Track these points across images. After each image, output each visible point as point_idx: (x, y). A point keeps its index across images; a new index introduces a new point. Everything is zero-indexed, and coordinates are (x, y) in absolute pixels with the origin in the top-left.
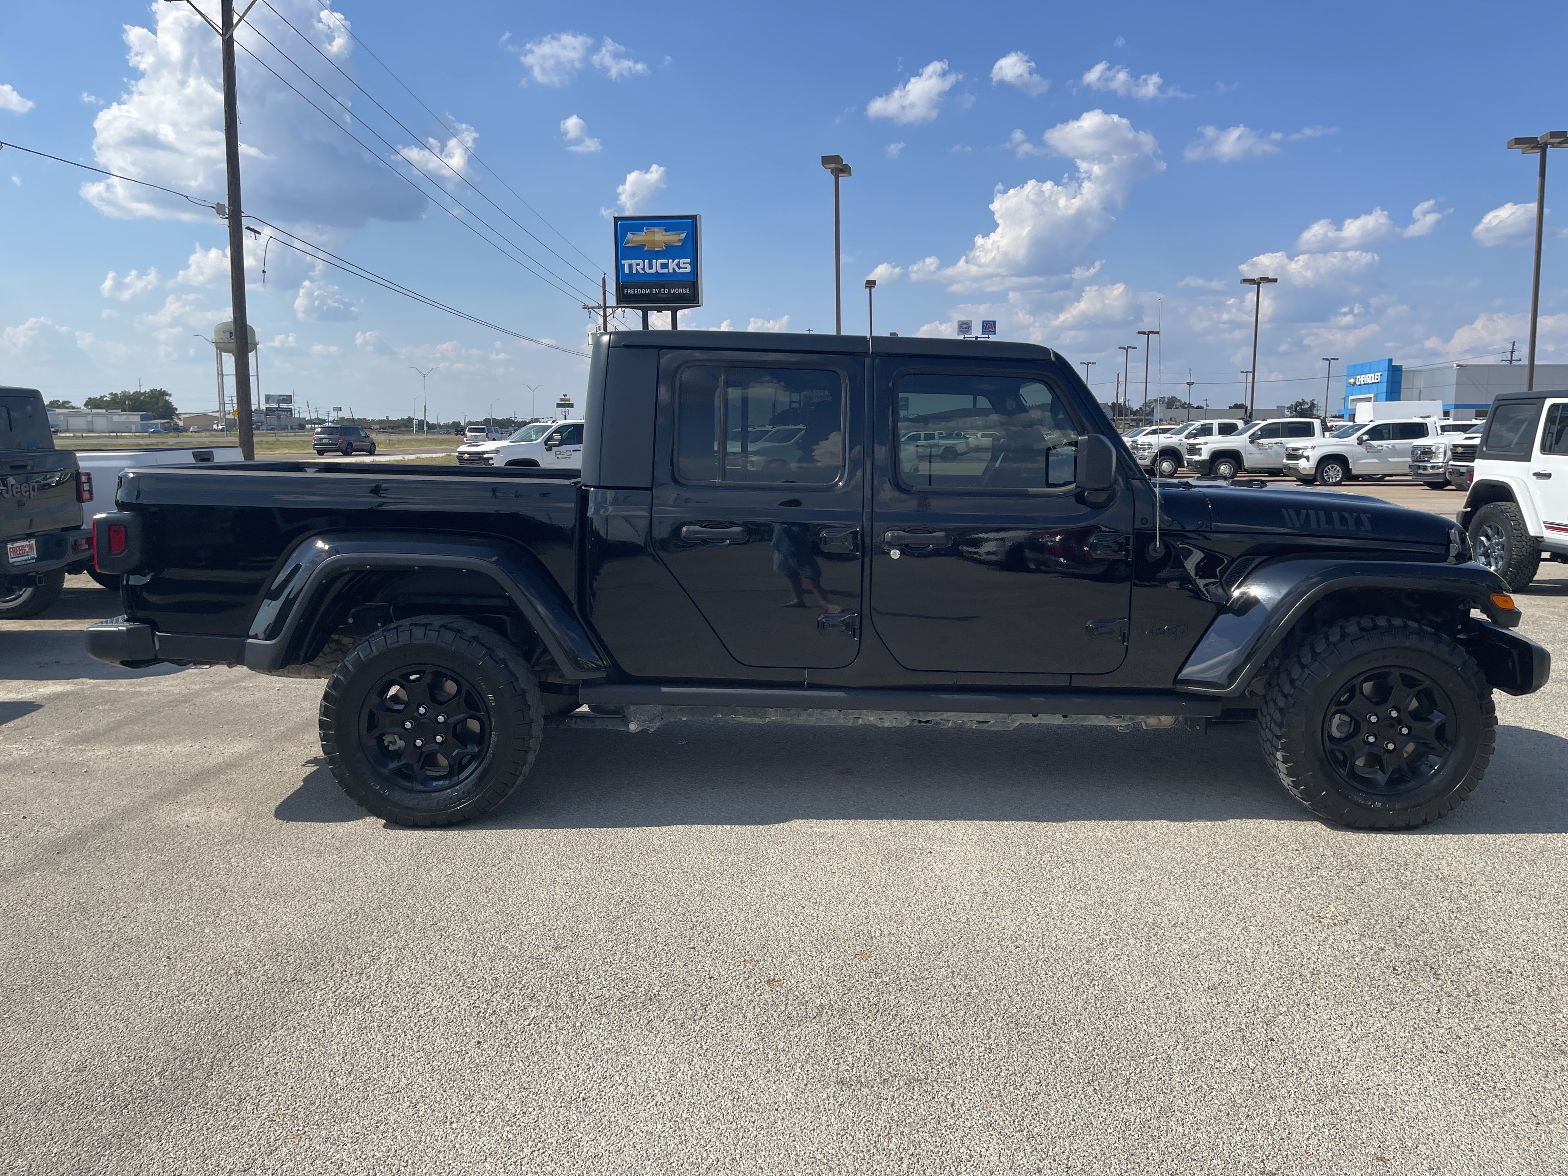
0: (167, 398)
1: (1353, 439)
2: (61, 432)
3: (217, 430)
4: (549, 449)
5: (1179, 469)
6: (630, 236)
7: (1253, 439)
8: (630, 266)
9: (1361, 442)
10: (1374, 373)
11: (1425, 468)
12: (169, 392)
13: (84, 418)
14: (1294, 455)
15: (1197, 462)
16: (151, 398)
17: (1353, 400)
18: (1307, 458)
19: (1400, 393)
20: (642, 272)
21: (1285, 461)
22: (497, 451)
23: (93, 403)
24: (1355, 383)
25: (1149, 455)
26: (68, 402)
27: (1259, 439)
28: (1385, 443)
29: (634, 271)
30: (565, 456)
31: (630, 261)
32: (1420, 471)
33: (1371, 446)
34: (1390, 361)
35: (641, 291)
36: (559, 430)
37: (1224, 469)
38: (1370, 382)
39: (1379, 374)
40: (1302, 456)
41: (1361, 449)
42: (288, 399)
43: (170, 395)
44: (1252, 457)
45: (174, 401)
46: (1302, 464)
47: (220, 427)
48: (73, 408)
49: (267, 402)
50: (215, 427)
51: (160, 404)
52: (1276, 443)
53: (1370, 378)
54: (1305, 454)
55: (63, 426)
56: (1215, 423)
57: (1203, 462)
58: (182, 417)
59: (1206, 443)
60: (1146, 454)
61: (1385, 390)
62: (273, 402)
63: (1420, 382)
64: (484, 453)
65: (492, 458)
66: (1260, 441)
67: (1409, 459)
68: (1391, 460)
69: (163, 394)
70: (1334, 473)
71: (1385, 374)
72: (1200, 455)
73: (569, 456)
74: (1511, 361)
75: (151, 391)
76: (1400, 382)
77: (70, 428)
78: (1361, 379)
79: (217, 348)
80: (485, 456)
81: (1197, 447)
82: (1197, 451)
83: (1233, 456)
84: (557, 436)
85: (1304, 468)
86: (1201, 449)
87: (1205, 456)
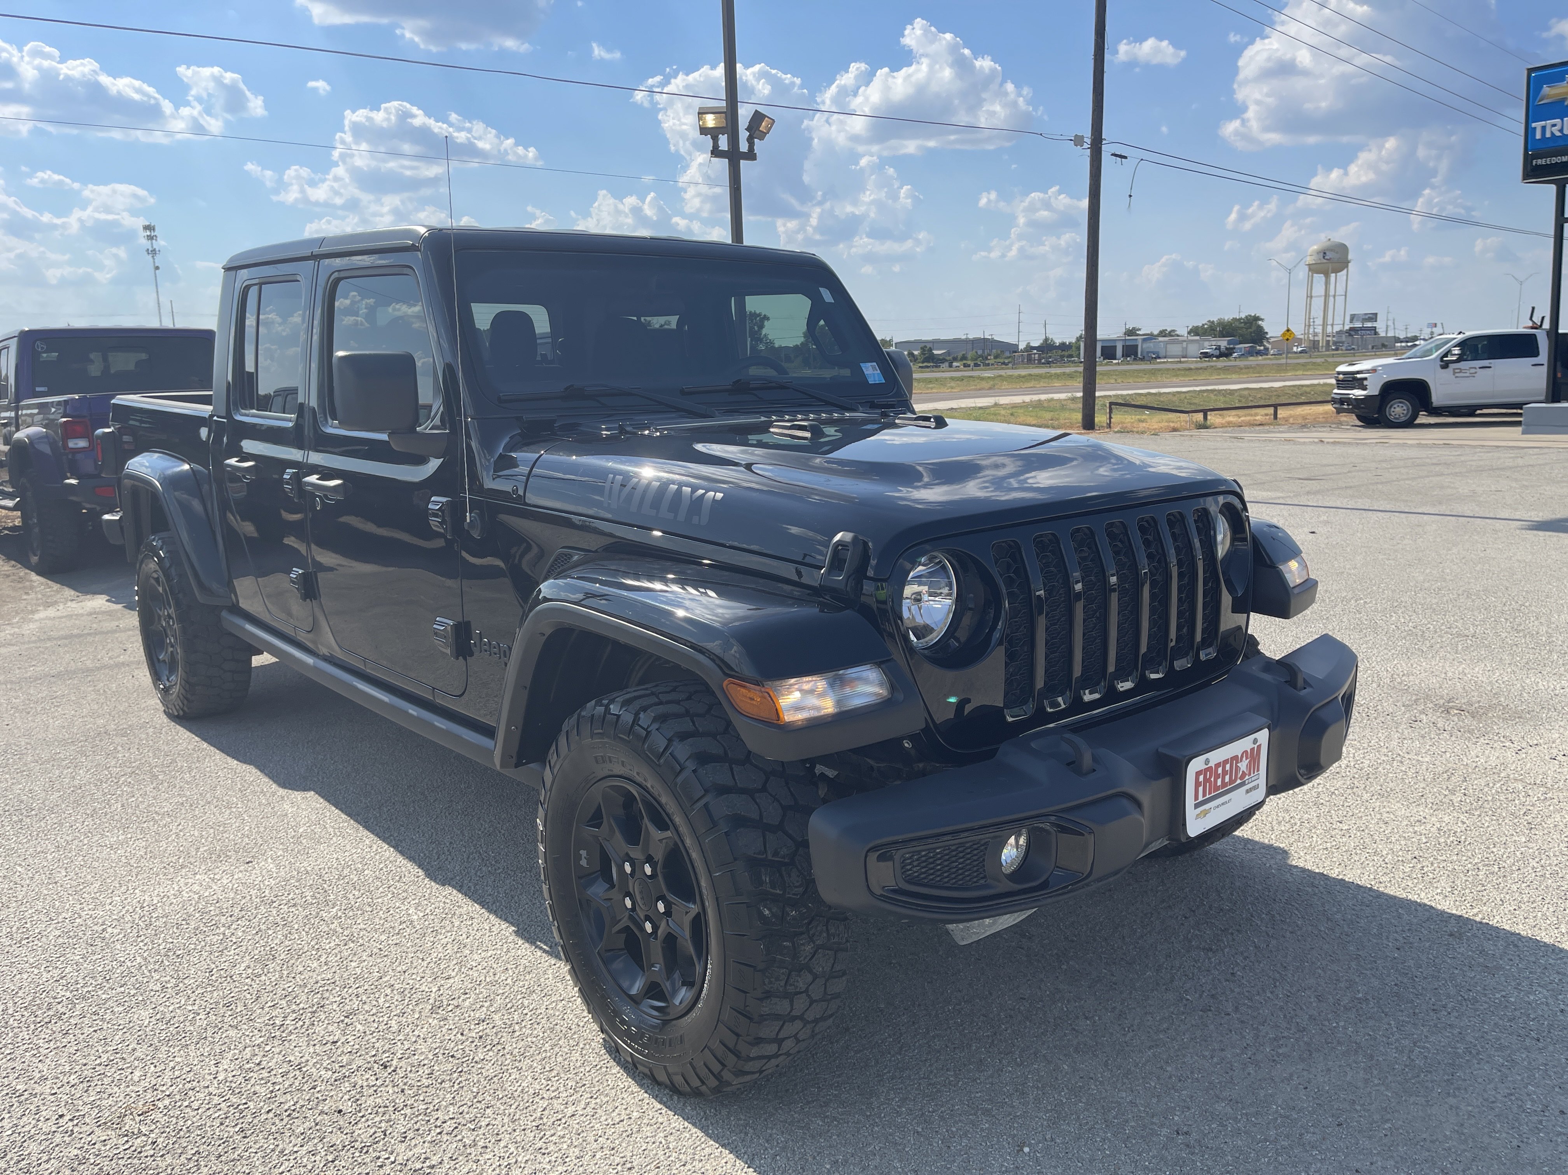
0: (1260, 322)
2: (1159, 358)
3: (1296, 353)
4: (1445, 365)
6: (1546, 89)
8: (1544, 128)
12: (1262, 317)
13: (1180, 346)
16: (1245, 323)
20: (1559, 134)
22: (1374, 370)
23: (1195, 331)
26: (1174, 331)
29: (1548, 135)
30: (1468, 375)
31: (1543, 123)
35: (1555, 160)
36: (1462, 344)
42: (1373, 317)
43: (1262, 320)
45: (1265, 325)
47: (1300, 349)
48: (1178, 336)
49: (1351, 321)
50: (1295, 349)
51: (1254, 328)
55: (1162, 354)
58: (1272, 340)
62: (1357, 320)
64: (1358, 372)
65: (1366, 379)
69: (1257, 319)
73: (1473, 375)
75: (1246, 317)
77: (1168, 354)
79: (1310, 270)
80: (1359, 376)
84: (1456, 351)
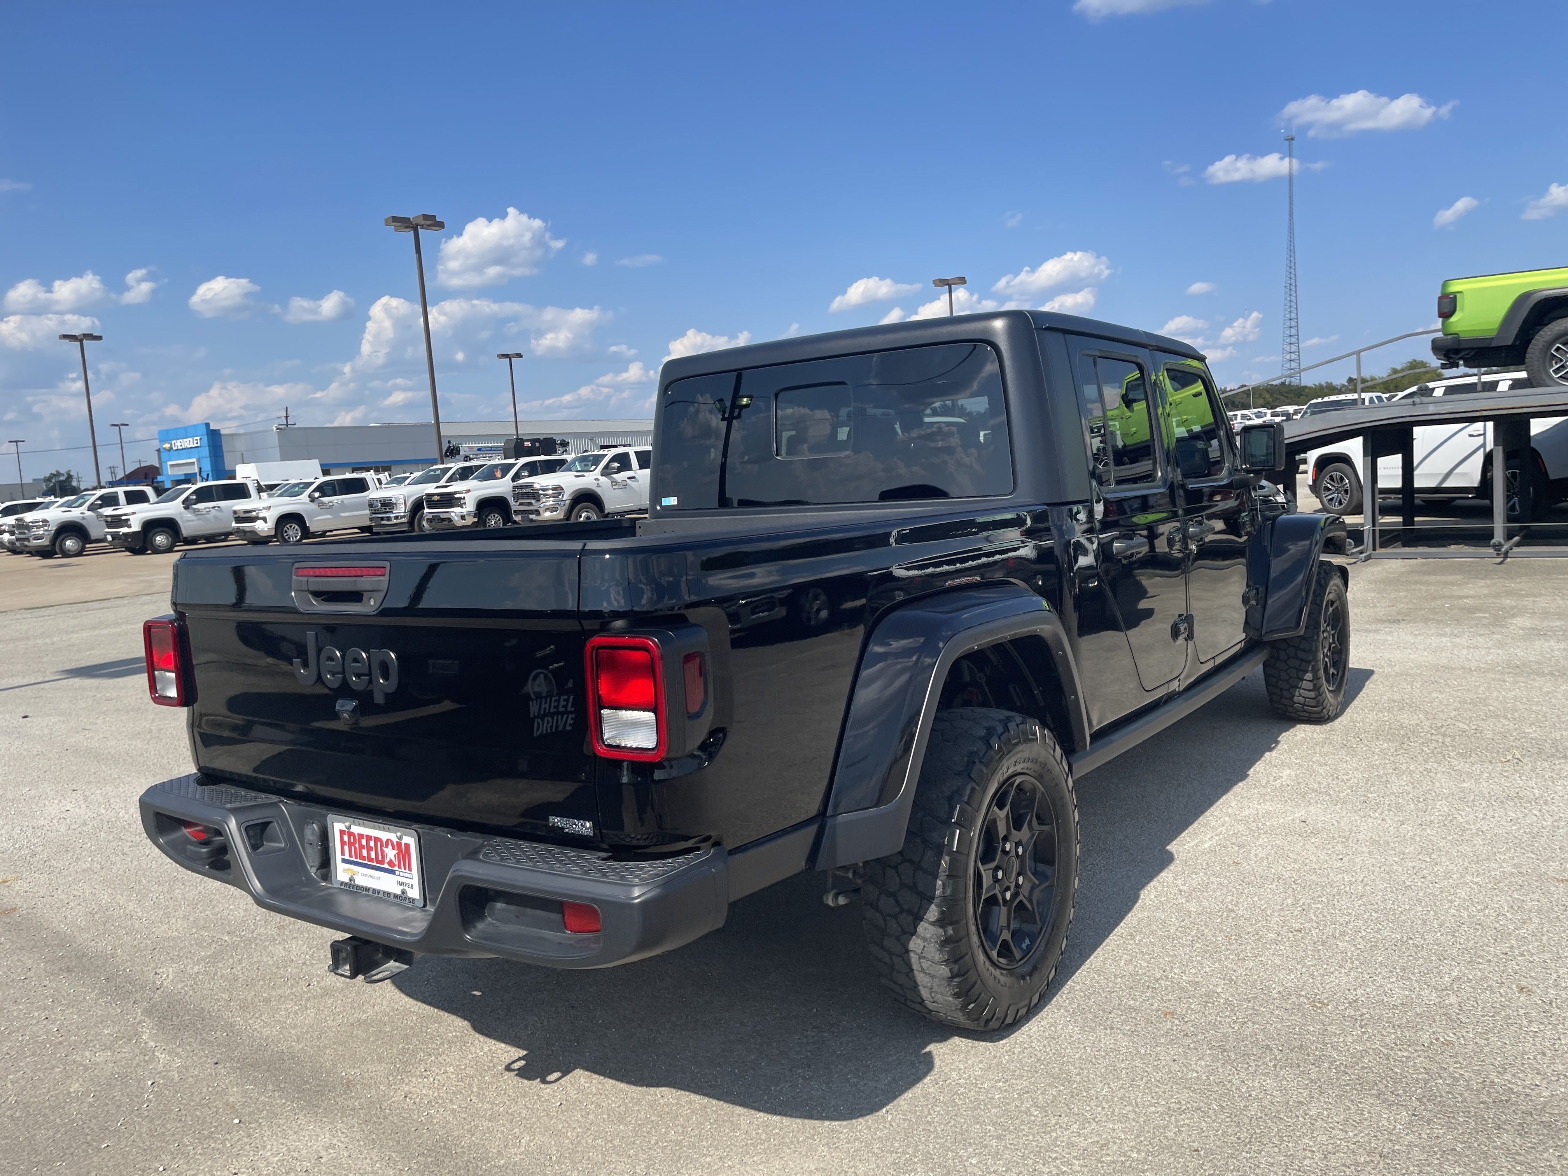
1: (304, 497)
5: (87, 546)
7: (187, 504)
9: (312, 499)
10: (193, 437)
11: (389, 519)
14: (247, 517)
15: (125, 534)
17: (172, 466)
18: (265, 519)
19: (223, 456)
21: (234, 525)
24: (171, 448)
25: (46, 533)
27: (195, 504)
28: (336, 499)
32: (383, 522)
33: (323, 503)
34: (207, 425)
37: (160, 539)
38: (189, 446)
39: (198, 438)
40: (257, 518)
41: (314, 506)
44: (189, 524)
46: (259, 526)
52: (213, 507)
53: (188, 443)
54: (261, 515)
56: (120, 491)
57: (135, 533)
59: (134, 513)
60: (41, 532)
61: (208, 454)
63: (240, 445)
66: (195, 507)
67: (368, 512)
68: (343, 515)
70: (293, 532)
71: (205, 438)
72: (130, 527)
74: (287, 425)
76: (221, 446)
78: (178, 444)
81: (123, 518)
82: (124, 523)
83: (168, 525)
85: (262, 530)
86: (129, 520)
87: (136, 527)
